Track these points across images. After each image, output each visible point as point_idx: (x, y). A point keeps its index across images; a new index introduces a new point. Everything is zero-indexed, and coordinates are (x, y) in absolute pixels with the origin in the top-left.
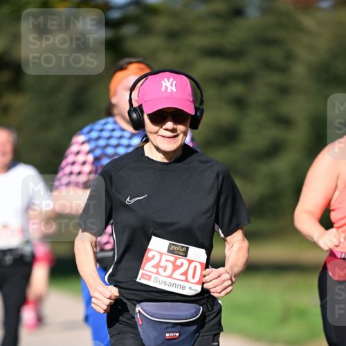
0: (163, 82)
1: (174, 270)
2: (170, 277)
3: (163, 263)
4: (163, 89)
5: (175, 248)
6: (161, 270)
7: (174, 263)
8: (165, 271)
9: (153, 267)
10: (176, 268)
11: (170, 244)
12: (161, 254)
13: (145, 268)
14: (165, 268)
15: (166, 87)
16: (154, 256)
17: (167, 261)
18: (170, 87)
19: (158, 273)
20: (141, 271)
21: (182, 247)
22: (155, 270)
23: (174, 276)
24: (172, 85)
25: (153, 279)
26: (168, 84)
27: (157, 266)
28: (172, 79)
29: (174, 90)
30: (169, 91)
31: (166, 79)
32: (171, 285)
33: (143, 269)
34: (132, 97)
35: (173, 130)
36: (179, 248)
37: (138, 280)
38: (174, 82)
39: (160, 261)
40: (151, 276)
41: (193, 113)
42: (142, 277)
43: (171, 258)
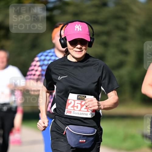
0: (75, 26)
1: (81, 107)
2: (80, 110)
3: (76, 105)
4: (76, 30)
5: (80, 97)
6: (75, 108)
7: (81, 104)
8: (77, 108)
9: (72, 107)
10: (82, 106)
11: (78, 96)
12: (74, 101)
13: (68, 108)
14: (77, 107)
15: (77, 29)
16: (71, 102)
17: (77, 103)
18: (79, 29)
19: (74, 110)
20: (66, 110)
21: (83, 96)
22: (72, 108)
23: (82, 110)
24: (79, 28)
25: (72, 112)
26: (78, 27)
27: (73, 106)
28: (79, 25)
29: (81, 30)
30: (78, 30)
31: (77, 25)
32: (81, 114)
33: (67, 109)
34: (61, 33)
35: (80, 48)
36: (82, 97)
37: (65, 114)
38: (81, 26)
39: (74, 104)
40: (71, 112)
41: (90, 41)
42: (67, 112)
43: (79, 102)
